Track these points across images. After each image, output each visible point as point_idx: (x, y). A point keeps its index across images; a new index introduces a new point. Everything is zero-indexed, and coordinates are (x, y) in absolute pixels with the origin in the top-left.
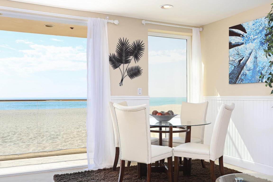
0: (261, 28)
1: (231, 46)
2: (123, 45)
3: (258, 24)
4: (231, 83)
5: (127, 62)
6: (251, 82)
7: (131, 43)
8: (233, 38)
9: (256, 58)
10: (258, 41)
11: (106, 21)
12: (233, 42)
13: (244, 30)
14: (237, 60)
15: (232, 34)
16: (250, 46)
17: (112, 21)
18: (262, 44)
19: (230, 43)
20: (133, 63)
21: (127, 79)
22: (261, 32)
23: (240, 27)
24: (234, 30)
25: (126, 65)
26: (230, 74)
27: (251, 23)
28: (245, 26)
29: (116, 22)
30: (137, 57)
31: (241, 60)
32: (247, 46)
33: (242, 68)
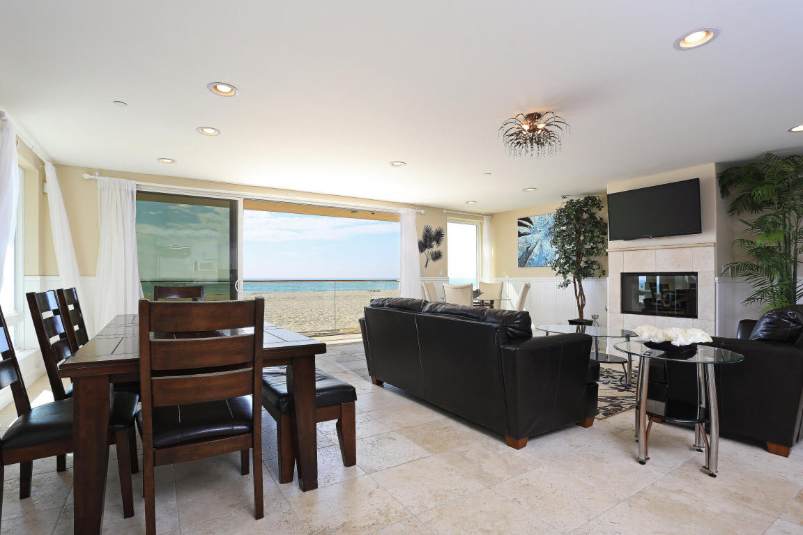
0: (545, 223)
1: (520, 235)
2: (427, 231)
3: (543, 219)
4: (519, 266)
5: (431, 246)
6: (537, 265)
7: (434, 230)
8: (522, 228)
9: (541, 246)
10: (543, 232)
11: (415, 211)
12: (522, 232)
13: (531, 222)
14: (525, 247)
15: (520, 224)
16: (537, 236)
17: (419, 211)
18: (546, 235)
19: (519, 232)
20: (435, 248)
21: (431, 261)
22: (545, 226)
23: (528, 220)
24: (523, 222)
25: (430, 250)
26: (519, 259)
27: (537, 218)
28: (532, 219)
29: (423, 212)
30: (438, 242)
31: (528, 248)
32: (534, 236)
33: (530, 254)
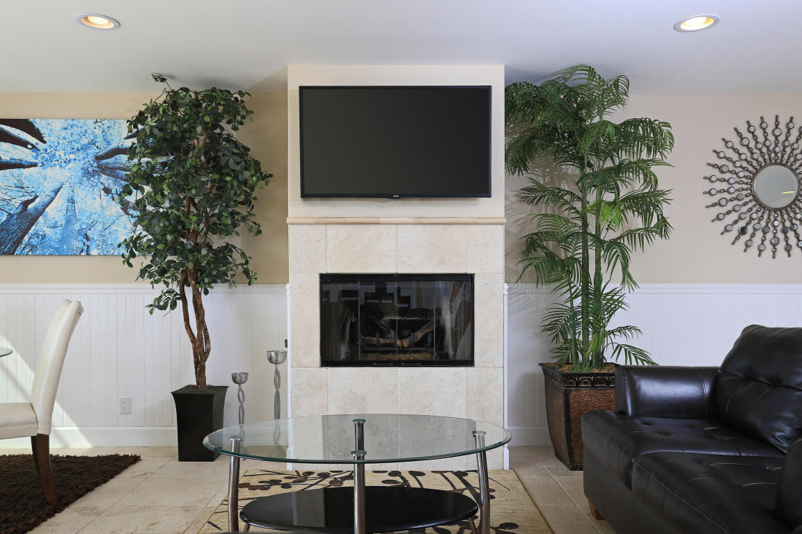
0: (85, 141)
3: (76, 131)
6: (58, 252)
8: (7, 147)
9: (72, 201)
10: (76, 166)
12: (5, 158)
13: (37, 134)
16: (58, 173)
18: (87, 174)
22: (84, 148)
23: (27, 126)
27: (58, 125)
28: (38, 124)
31: (26, 204)
32: (49, 171)
33: (34, 220)
